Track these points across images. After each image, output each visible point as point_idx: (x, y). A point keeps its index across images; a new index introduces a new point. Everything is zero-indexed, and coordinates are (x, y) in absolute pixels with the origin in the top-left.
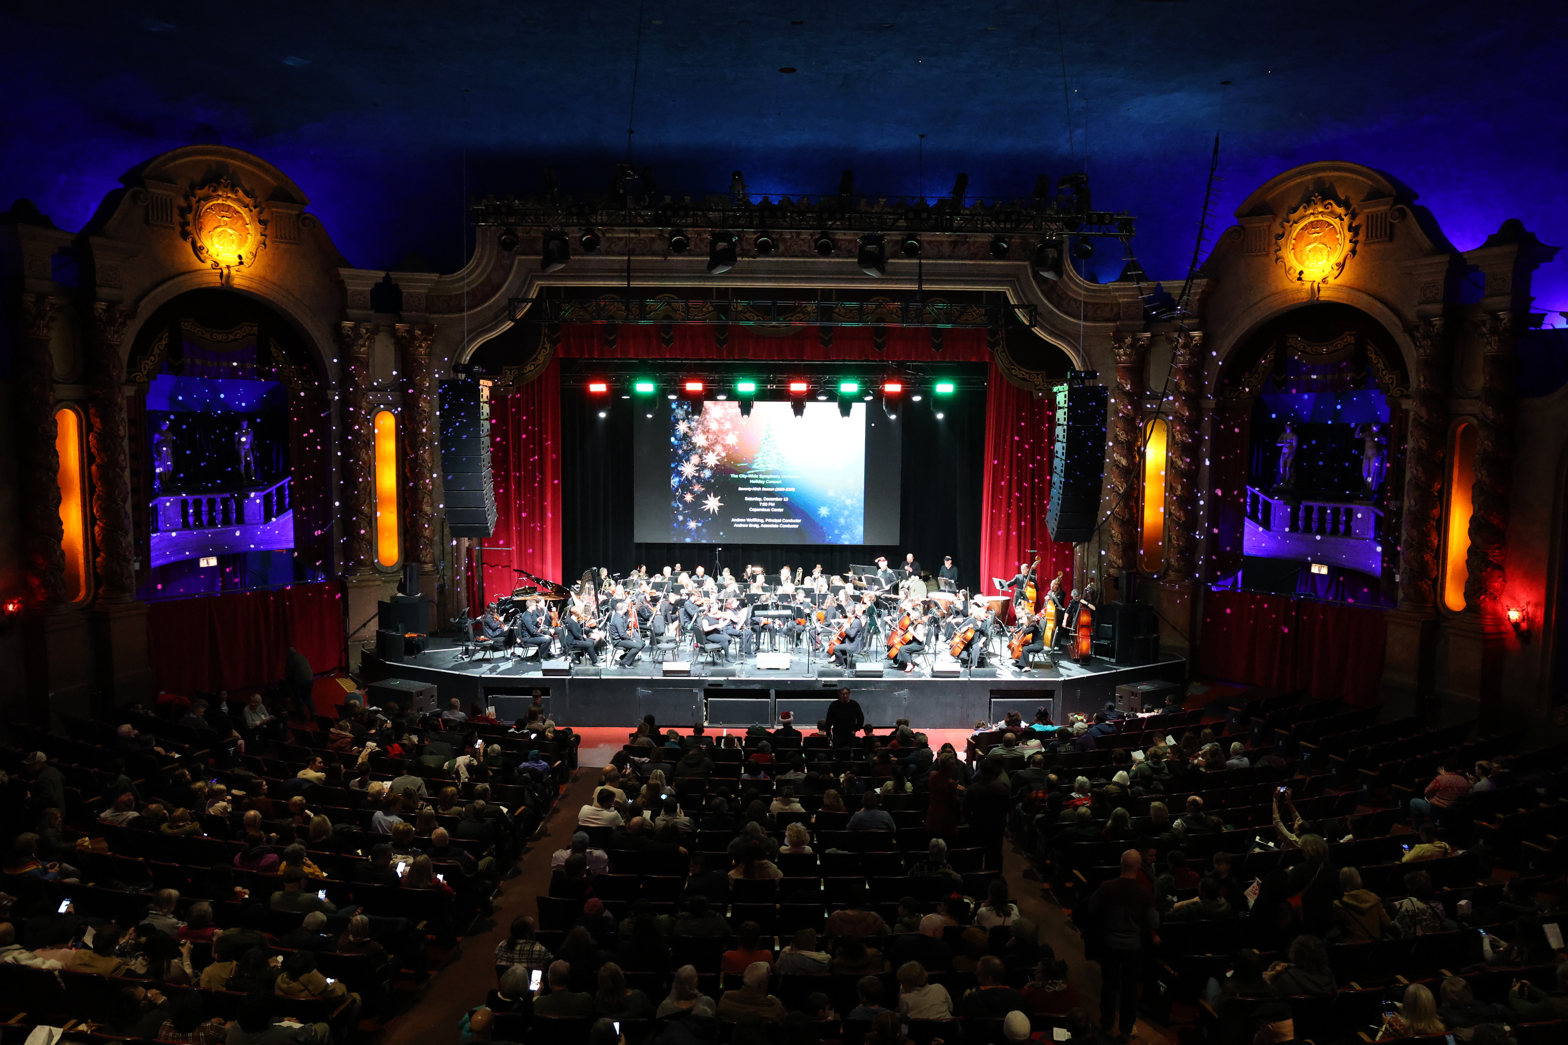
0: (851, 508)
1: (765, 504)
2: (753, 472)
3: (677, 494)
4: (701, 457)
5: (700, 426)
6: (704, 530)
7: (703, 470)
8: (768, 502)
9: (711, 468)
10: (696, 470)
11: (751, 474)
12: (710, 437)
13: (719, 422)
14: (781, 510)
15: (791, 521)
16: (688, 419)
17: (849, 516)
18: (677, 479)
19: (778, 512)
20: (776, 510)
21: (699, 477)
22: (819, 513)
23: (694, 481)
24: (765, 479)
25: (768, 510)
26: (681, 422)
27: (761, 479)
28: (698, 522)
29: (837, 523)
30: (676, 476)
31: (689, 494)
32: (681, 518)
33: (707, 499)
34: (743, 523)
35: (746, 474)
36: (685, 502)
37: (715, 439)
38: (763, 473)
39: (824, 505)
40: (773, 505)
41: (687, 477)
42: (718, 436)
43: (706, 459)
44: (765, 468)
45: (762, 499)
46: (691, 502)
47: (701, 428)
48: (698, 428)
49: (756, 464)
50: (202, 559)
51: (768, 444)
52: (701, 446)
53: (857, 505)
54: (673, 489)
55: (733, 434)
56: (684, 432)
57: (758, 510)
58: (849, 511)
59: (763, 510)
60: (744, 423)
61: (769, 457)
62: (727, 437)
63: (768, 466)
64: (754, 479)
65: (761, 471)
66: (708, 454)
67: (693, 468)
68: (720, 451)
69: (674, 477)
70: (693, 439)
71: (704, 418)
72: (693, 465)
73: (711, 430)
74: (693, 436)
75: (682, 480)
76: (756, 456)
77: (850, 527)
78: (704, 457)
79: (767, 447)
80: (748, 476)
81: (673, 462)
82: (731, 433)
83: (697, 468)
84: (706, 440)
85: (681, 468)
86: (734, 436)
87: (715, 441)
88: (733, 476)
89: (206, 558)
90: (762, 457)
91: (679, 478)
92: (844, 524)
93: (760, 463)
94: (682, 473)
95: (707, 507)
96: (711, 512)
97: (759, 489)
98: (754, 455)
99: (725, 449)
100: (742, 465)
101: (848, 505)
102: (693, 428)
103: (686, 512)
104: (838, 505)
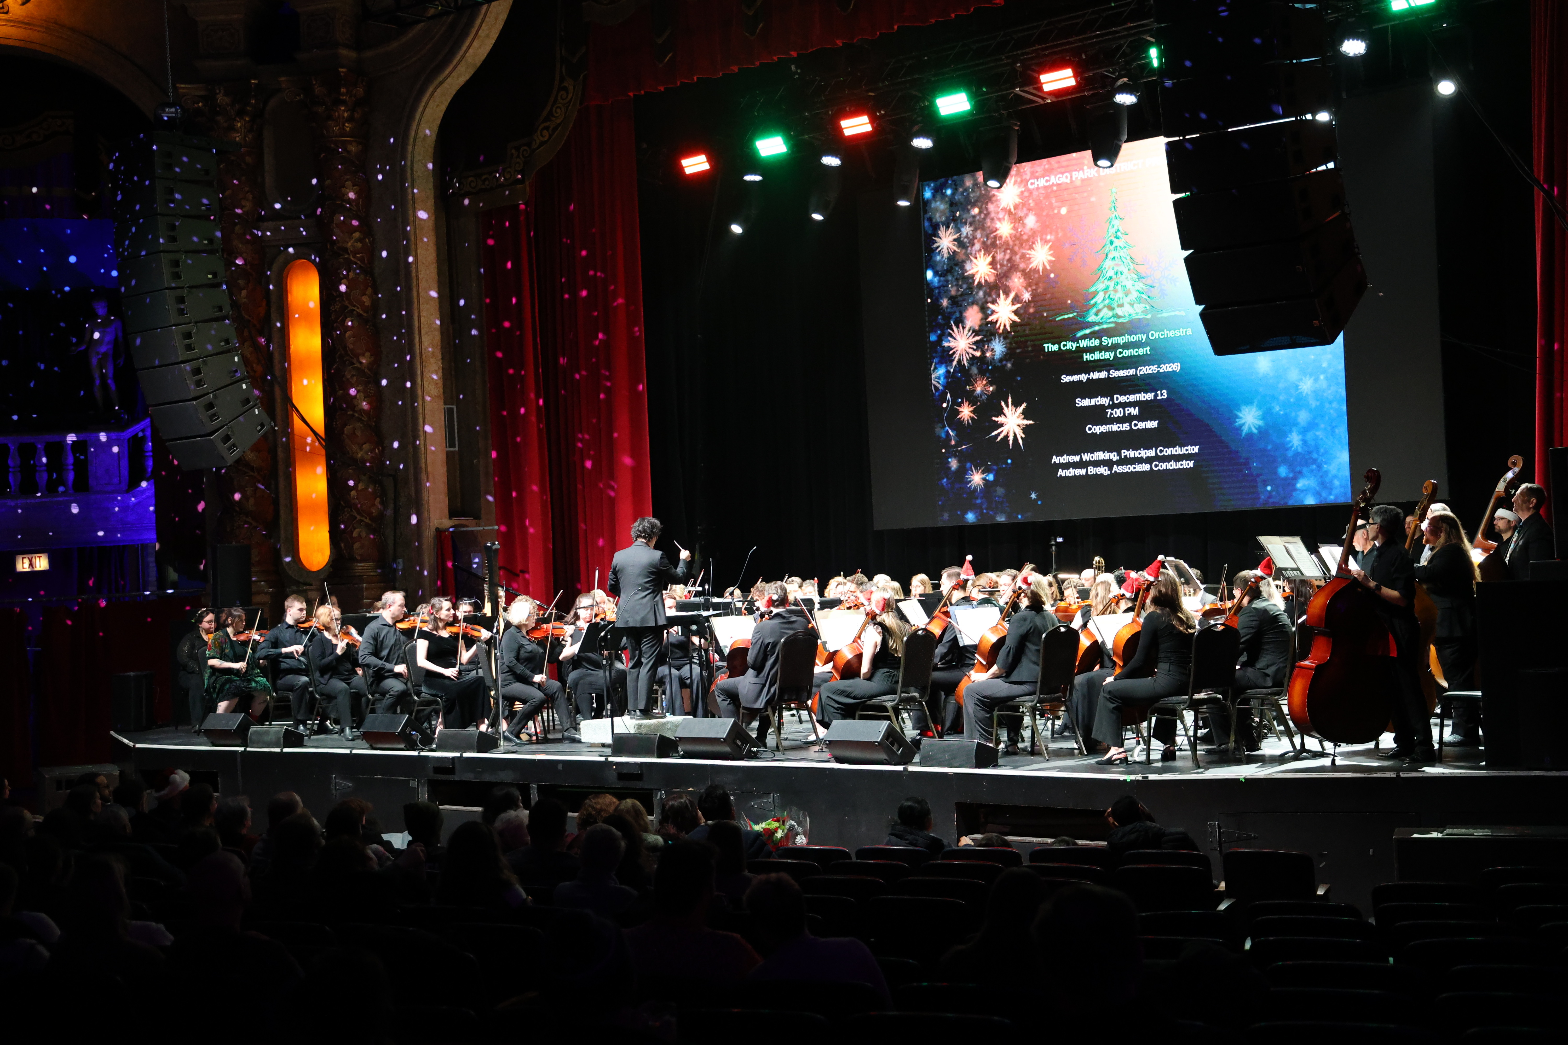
0: (1314, 403)
1: (1118, 413)
2: (1087, 331)
3: (945, 405)
4: (984, 309)
5: (978, 234)
6: (1000, 491)
7: (989, 341)
8: (1124, 405)
9: (1005, 335)
10: (976, 343)
11: (1084, 337)
12: (999, 256)
13: (1015, 217)
14: (1152, 424)
15: (1177, 451)
16: (955, 220)
17: (1312, 425)
18: (941, 371)
19: (1146, 430)
20: (1141, 425)
21: (983, 358)
22: (1239, 422)
23: (974, 370)
24: (1114, 347)
25: (1126, 427)
26: (942, 232)
27: (1107, 349)
28: (987, 471)
29: (1283, 447)
30: (941, 363)
31: (966, 404)
32: (954, 464)
33: (1001, 412)
34: (1075, 465)
35: (1075, 340)
36: (961, 422)
37: (1009, 260)
38: (1109, 333)
39: (1249, 402)
40: (1135, 411)
41: (959, 361)
42: (1014, 253)
43: (993, 312)
44: (1112, 320)
45: (1112, 399)
46: (970, 421)
47: (982, 237)
48: (974, 238)
49: (1094, 310)
50: (23, 558)
51: (1116, 254)
52: (983, 281)
53: (1329, 392)
54: (937, 394)
55: (1043, 242)
56: (949, 252)
57: (1104, 428)
58: (1310, 411)
59: (1115, 427)
60: (1064, 211)
61: (1119, 287)
62: (1032, 252)
63: (1119, 311)
64: (1091, 350)
65: (1105, 326)
66: (998, 301)
67: (971, 338)
68: (1020, 287)
69: (937, 366)
70: (968, 266)
71: (985, 212)
72: (969, 331)
73: (1001, 237)
74: (967, 260)
75: (952, 370)
76: (1092, 289)
77: (1315, 456)
78: (989, 308)
79: (1115, 262)
80: (1078, 343)
81: (933, 330)
82: (1039, 241)
83: (978, 338)
84: (991, 267)
85: (949, 341)
86: (1047, 247)
87: (1009, 265)
88: (1048, 347)
89: (30, 556)
90: (1106, 291)
91: (946, 367)
92: (1300, 450)
93: (1100, 307)
94: (951, 352)
95: (1002, 431)
96: (1011, 442)
97: (1103, 375)
98: (1088, 289)
99: (1030, 282)
100: (1066, 317)
101: (1307, 394)
102: (966, 240)
103: (964, 447)
104: (1281, 398)
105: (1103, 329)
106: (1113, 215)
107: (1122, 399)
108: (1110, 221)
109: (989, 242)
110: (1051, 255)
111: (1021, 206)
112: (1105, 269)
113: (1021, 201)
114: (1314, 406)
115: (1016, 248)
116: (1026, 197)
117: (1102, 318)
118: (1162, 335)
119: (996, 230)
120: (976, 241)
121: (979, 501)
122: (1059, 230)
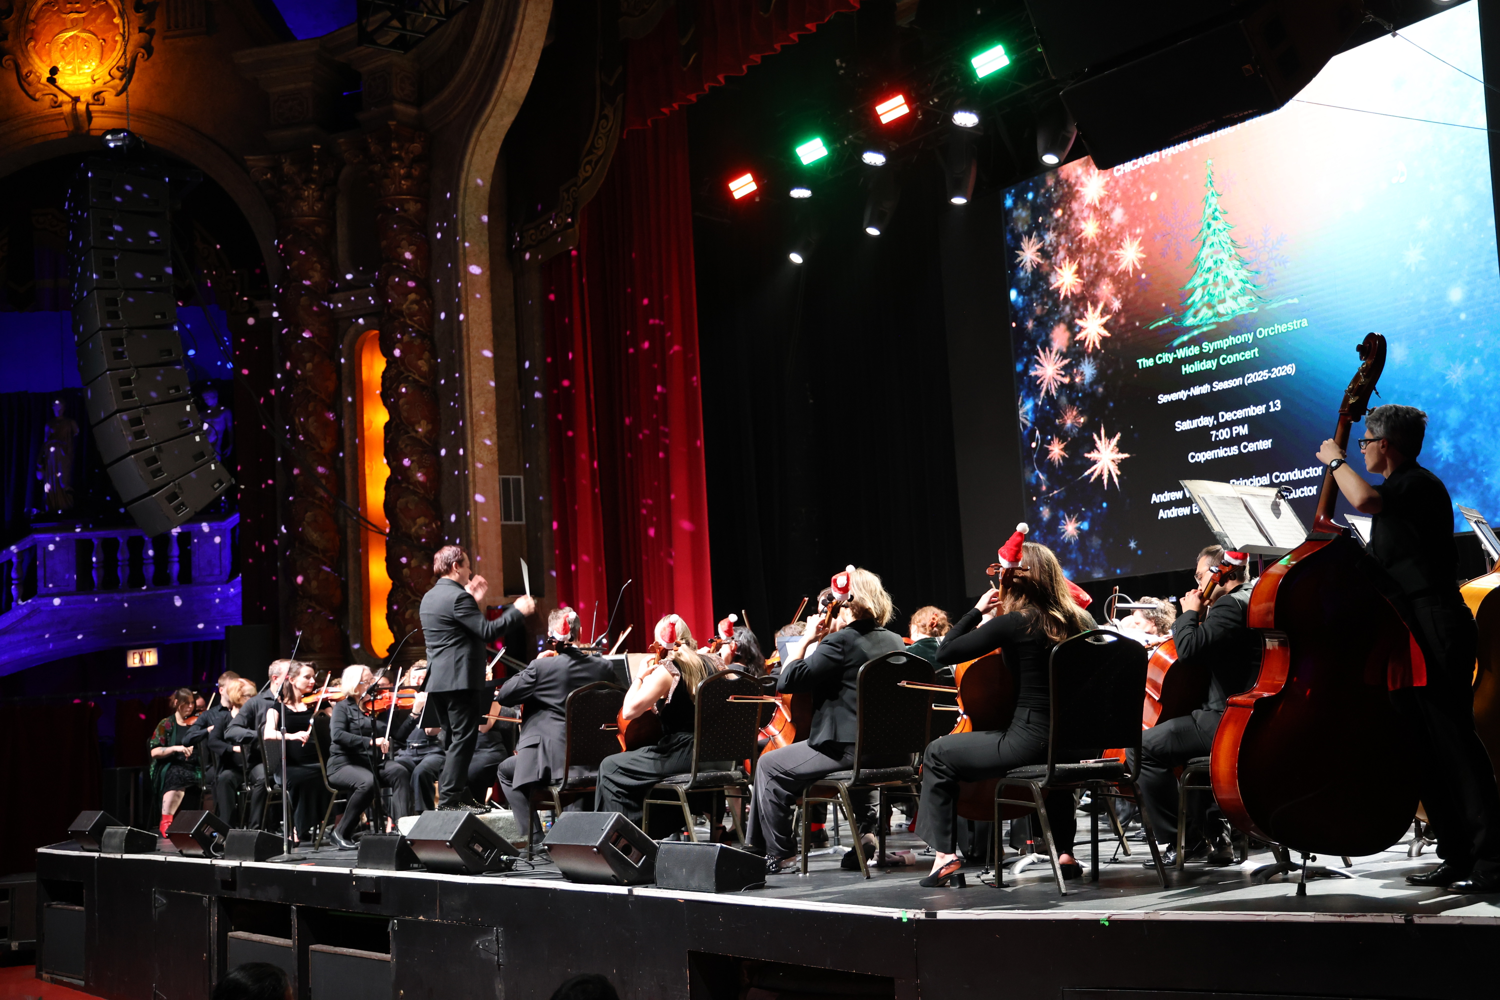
1: (1224, 434)
2: (1185, 338)
3: (1034, 445)
4: (1071, 327)
5: (1063, 240)
6: (1096, 542)
7: (1078, 364)
8: (1230, 424)
9: (1095, 353)
10: (1064, 368)
11: (1182, 345)
12: (1085, 262)
13: (1101, 214)
14: (1265, 444)
15: (1296, 475)
16: (1037, 227)
17: (1466, 426)
18: (1029, 405)
19: (1258, 452)
20: (1252, 447)
21: (1072, 385)
23: (1064, 400)
24: (1217, 354)
25: (1234, 450)
26: (1025, 243)
27: (1207, 356)
28: (1081, 519)
30: (1027, 396)
31: (1056, 440)
32: (1046, 513)
33: (1093, 447)
34: (1177, 503)
35: (1172, 350)
36: (1051, 463)
37: (1096, 266)
38: (1211, 337)
40: (1243, 430)
41: (1047, 392)
42: (1101, 255)
43: (1081, 329)
44: (1213, 320)
45: (1217, 418)
46: (1061, 461)
47: (1066, 242)
48: (1058, 244)
49: (1192, 311)
50: (134, 654)
51: (1214, 239)
52: (1069, 294)
53: (1487, 379)
54: (1025, 432)
55: (1132, 239)
56: (1032, 266)
57: (1209, 455)
58: (1463, 407)
59: (1221, 453)
60: (1154, 197)
61: (1219, 279)
62: (1120, 252)
63: (1221, 308)
64: (1190, 360)
65: (1205, 329)
66: (1086, 315)
67: (1059, 362)
68: (1109, 296)
69: (1025, 400)
70: (1052, 279)
71: (1069, 213)
72: (1056, 354)
73: (1086, 239)
74: (1052, 271)
75: (1040, 403)
76: (1189, 286)
77: (1472, 465)
78: (1076, 324)
79: (1213, 249)
80: (1175, 353)
81: (1018, 358)
82: (1128, 237)
83: (1066, 362)
84: (1077, 275)
85: (1036, 369)
86: (1136, 243)
87: (1096, 271)
88: (1142, 363)
89: (140, 651)
90: (1204, 286)
91: (1034, 400)
92: (1451, 460)
93: (1199, 305)
94: (1038, 382)
95: (1095, 470)
96: (1105, 482)
97: (1205, 389)
98: (1184, 286)
99: (1120, 288)
100: (1161, 323)
101: (1457, 385)
102: (1050, 248)
103: (1055, 492)
104: (1423, 394)
105: (1203, 333)
106: (1210, 193)
107: (1229, 416)
108: (1205, 200)
109: (1074, 247)
110: (1141, 252)
111: (1106, 199)
112: (1202, 259)
113: (1106, 193)
114: (1467, 400)
115: (1103, 250)
116: (1112, 188)
117: (1201, 320)
118: (1272, 331)
119: (1082, 231)
120: (1060, 248)
121: (1073, 556)
122: (1150, 221)
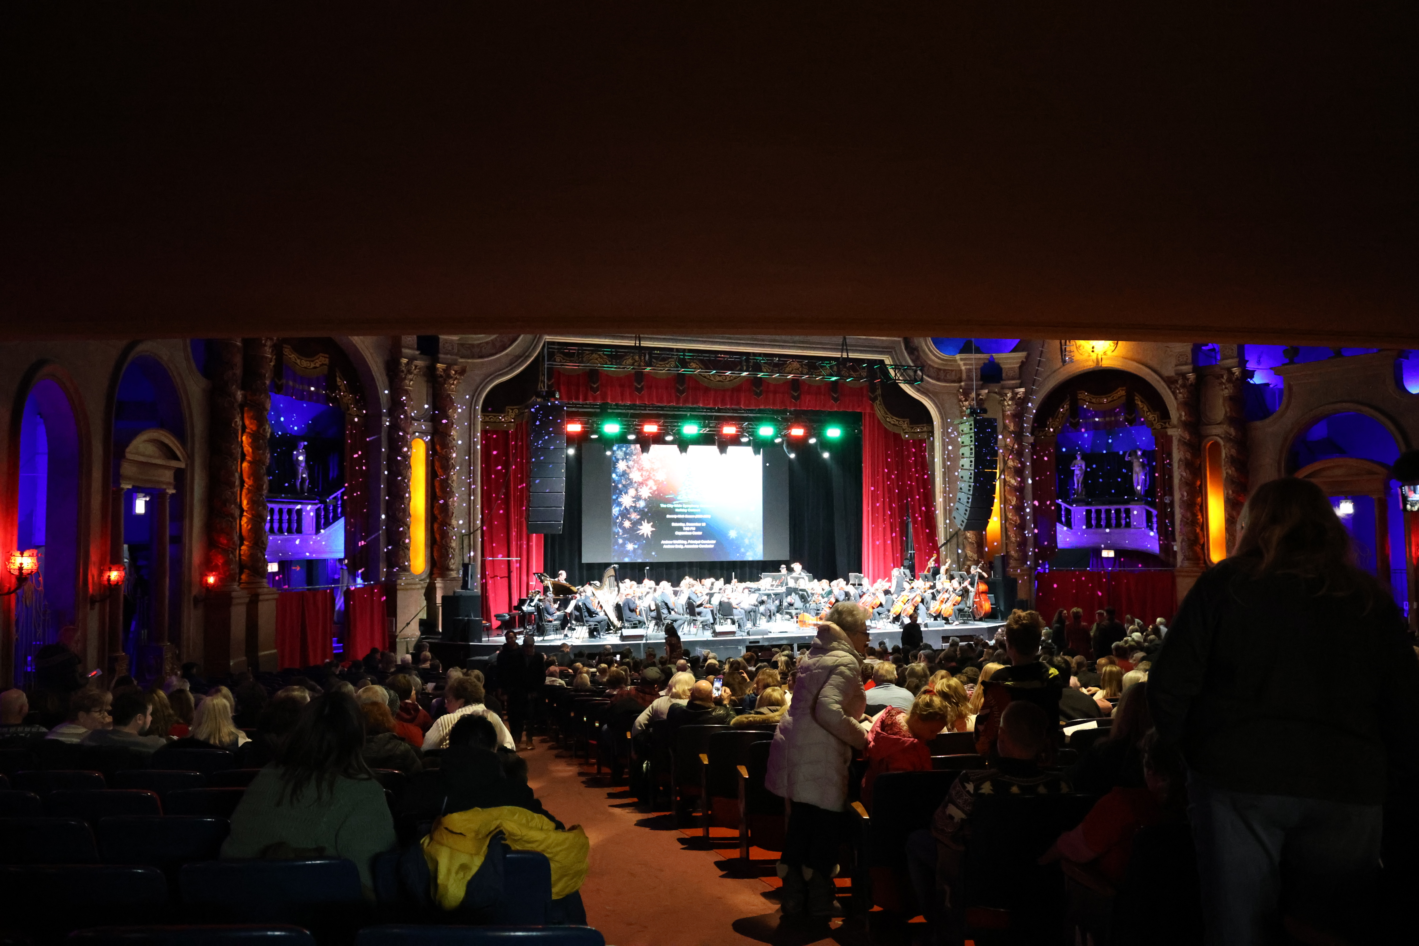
0: (753, 531)
1: (688, 529)
2: (677, 502)
3: (618, 521)
4: (637, 490)
5: (636, 465)
6: (640, 551)
7: (638, 501)
8: (690, 527)
9: (645, 500)
11: (676, 504)
12: (644, 473)
13: (650, 462)
14: (700, 533)
15: (708, 542)
16: (626, 459)
18: (617, 509)
19: (697, 535)
20: (696, 533)
21: (635, 507)
22: (729, 535)
23: (631, 510)
24: (687, 508)
25: (690, 533)
26: (620, 461)
27: (684, 508)
28: (635, 544)
29: (743, 543)
30: (617, 506)
31: (627, 521)
32: (620, 541)
33: (642, 525)
34: (670, 544)
35: (673, 504)
36: (624, 527)
37: (648, 475)
38: (686, 503)
39: (733, 529)
40: (694, 529)
41: (625, 507)
42: (650, 473)
43: (641, 492)
44: (687, 499)
46: (628, 527)
47: (637, 467)
49: (681, 496)
51: (690, 479)
52: (637, 481)
54: (614, 517)
56: (623, 470)
57: (682, 533)
59: (686, 533)
63: (690, 497)
64: (679, 508)
65: (684, 501)
66: (643, 488)
67: (631, 499)
68: (652, 485)
69: (615, 507)
70: (630, 475)
72: (630, 497)
73: (645, 468)
74: (631, 473)
75: (622, 509)
77: (752, 546)
78: (639, 490)
79: (688, 482)
81: (614, 494)
82: (661, 471)
83: (634, 500)
84: (640, 477)
85: (621, 499)
86: (662, 474)
87: (648, 477)
88: (662, 505)
90: (685, 490)
91: (619, 508)
92: (748, 544)
93: (683, 495)
94: (621, 503)
95: (642, 532)
96: (645, 535)
97: (682, 516)
99: (656, 484)
100: (669, 496)
101: (751, 528)
102: (630, 466)
103: (625, 536)
104: (743, 529)
107: (689, 525)
108: (687, 469)
110: (663, 476)
112: (685, 483)
117: (683, 499)
119: (643, 466)
120: (634, 467)
121: (630, 554)
122: (668, 469)
